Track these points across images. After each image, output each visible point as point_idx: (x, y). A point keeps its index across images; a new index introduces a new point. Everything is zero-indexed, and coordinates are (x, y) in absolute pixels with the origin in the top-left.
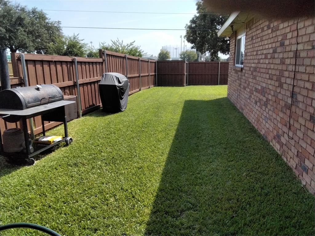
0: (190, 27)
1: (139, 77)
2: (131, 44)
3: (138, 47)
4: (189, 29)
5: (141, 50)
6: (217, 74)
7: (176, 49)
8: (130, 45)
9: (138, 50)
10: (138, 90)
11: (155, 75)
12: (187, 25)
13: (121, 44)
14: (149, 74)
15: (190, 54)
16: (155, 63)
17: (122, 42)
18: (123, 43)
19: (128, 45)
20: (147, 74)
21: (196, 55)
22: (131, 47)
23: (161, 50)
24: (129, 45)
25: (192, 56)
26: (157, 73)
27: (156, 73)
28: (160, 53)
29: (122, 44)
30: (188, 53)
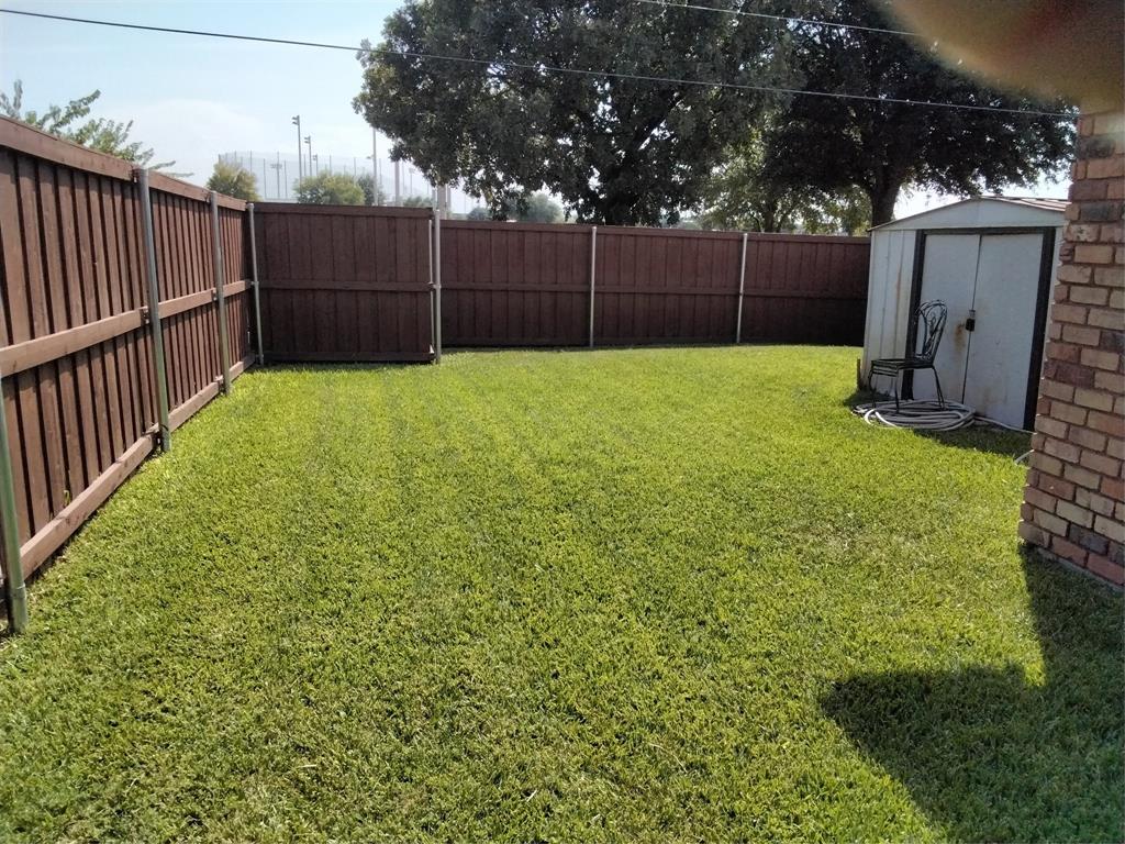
0: (386, 56)
1: (145, 329)
2: (76, 110)
3: (118, 129)
4: (376, 65)
5: (136, 146)
6: (583, 288)
7: (277, 166)
8: (69, 115)
9: (121, 147)
10: (143, 443)
11: (250, 291)
12: (365, 44)
13: (11, 102)
14: (217, 295)
15: (338, 189)
16: (245, 215)
17: (19, 91)
18: (22, 101)
19: (55, 113)
20: (201, 297)
21: (358, 193)
22: (77, 124)
23: (216, 167)
24: (63, 114)
25: (346, 195)
26: (256, 283)
27: (252, 278)
28: (215, 177)
29: (17, 105)
30: (330, 185)
